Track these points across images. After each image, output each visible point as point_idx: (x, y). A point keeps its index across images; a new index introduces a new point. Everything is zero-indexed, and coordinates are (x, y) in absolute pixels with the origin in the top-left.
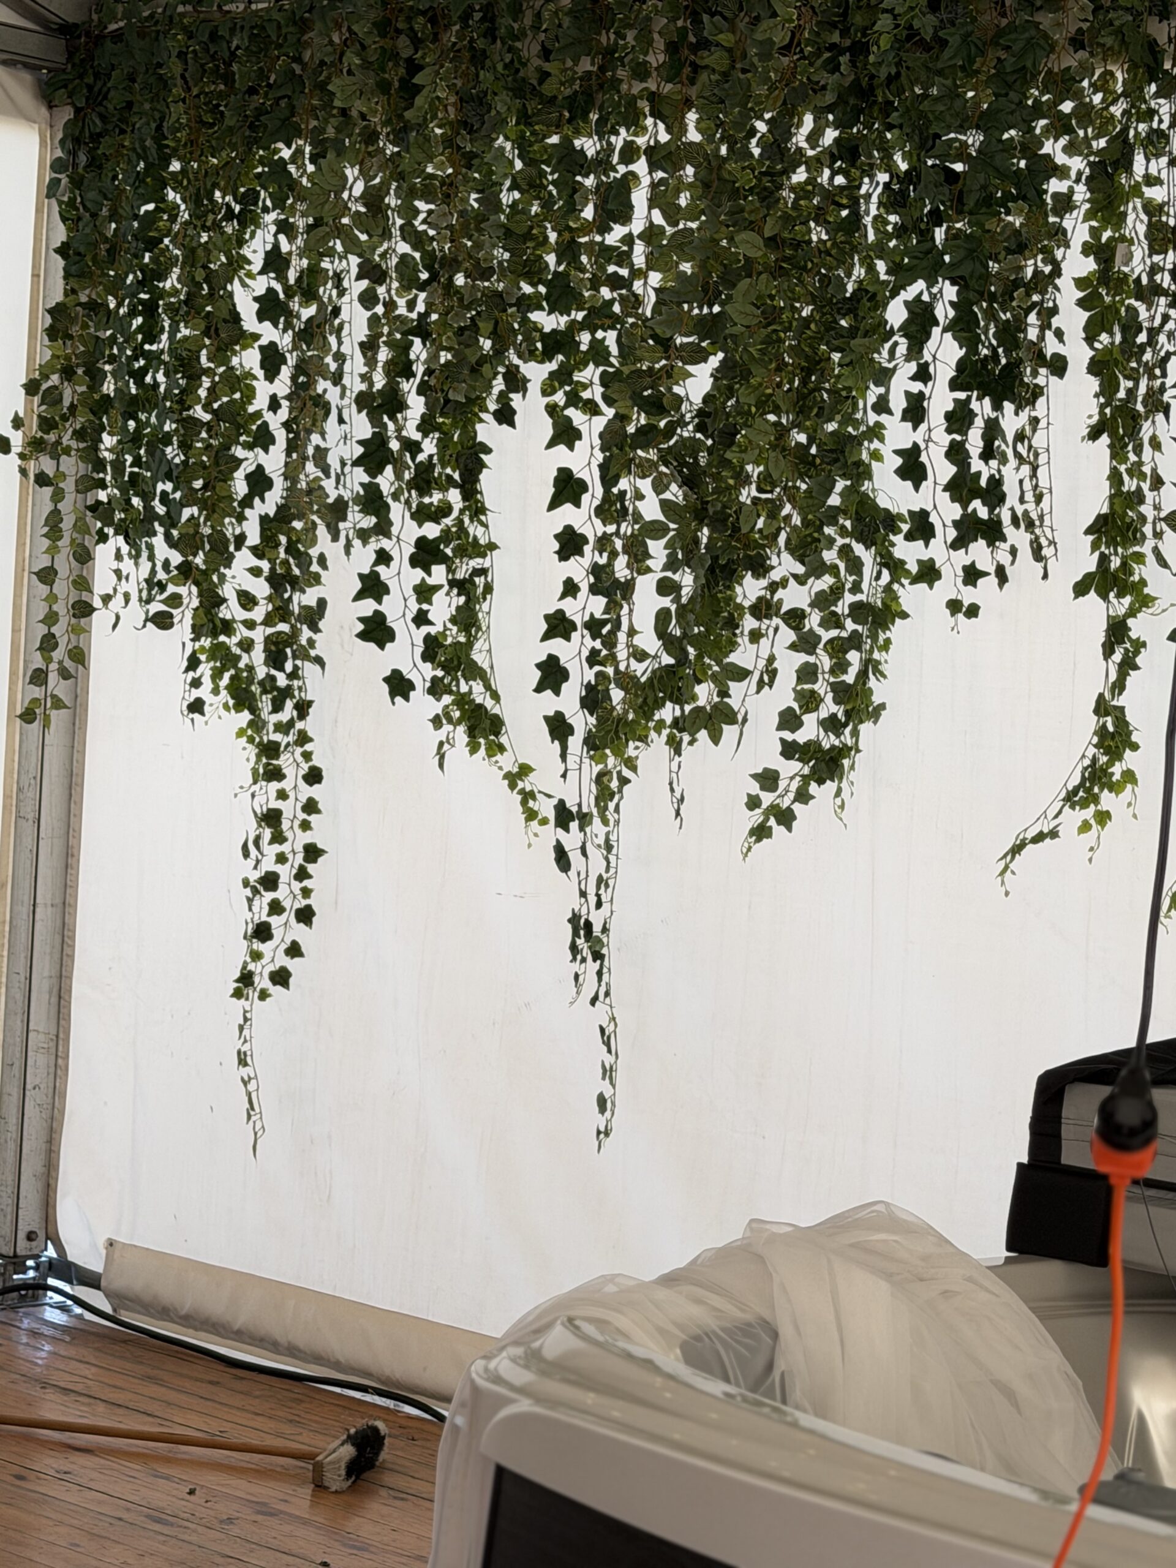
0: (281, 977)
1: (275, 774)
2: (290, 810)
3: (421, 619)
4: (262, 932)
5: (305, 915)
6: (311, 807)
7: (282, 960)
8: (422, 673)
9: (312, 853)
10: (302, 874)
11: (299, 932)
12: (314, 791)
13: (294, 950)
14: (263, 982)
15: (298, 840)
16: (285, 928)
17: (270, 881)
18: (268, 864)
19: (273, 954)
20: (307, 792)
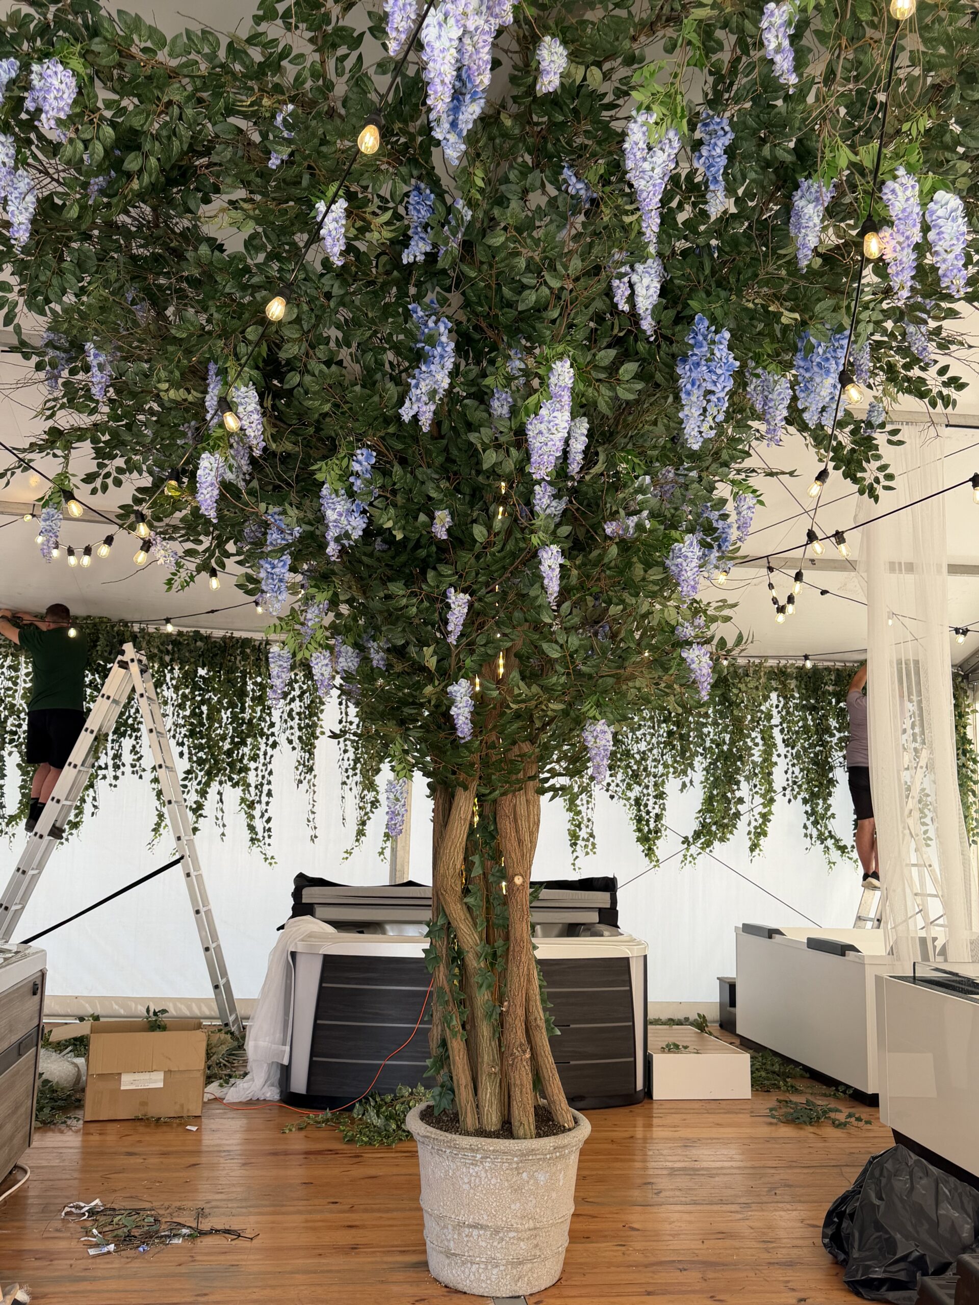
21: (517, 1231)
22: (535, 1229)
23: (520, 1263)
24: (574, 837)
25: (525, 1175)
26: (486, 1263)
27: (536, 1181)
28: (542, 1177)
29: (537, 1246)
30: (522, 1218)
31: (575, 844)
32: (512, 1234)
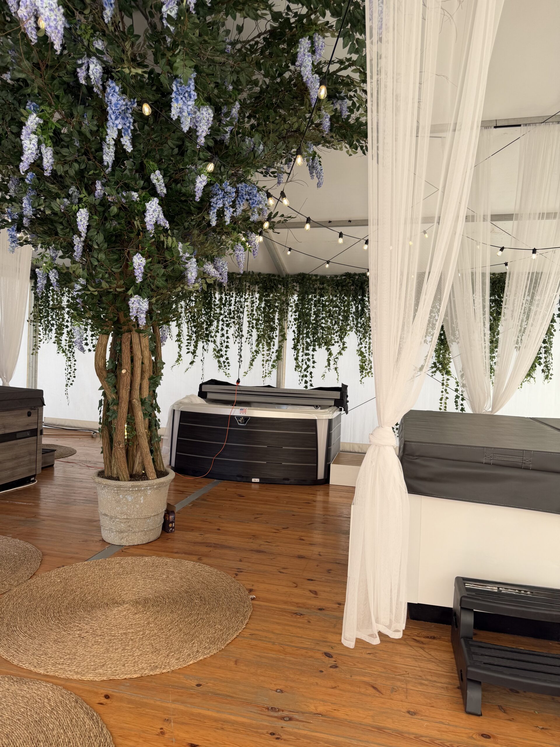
0: (71, 384)
1: (70, 361)
2: (72, 365)
3: (92, 343)
4: (69, 379)
5: (74, 377)
6: (75, 364)
7: (71, 382)
8: (93, 349)
9: (75, 370)
10: (74, 372)
11: (74, 379)
12: (75, 362)
13: (73, 381)
14: (69, 385)
15: (73, 368)
16: (72, 379)
17: (70, 373)
18: (69, 371)
19: (70, 382)
20: (74, 362)
21: (119, 518)
22: (127, 519)
23: (122, 532)
24: (362, 368)
25: (121, 496)
26: (109, 530)
27: (127, 499)
28: (130, 498)
29: (130, 526)
30: (121, 513)
31: (363, 372)
32: (117, 520)
